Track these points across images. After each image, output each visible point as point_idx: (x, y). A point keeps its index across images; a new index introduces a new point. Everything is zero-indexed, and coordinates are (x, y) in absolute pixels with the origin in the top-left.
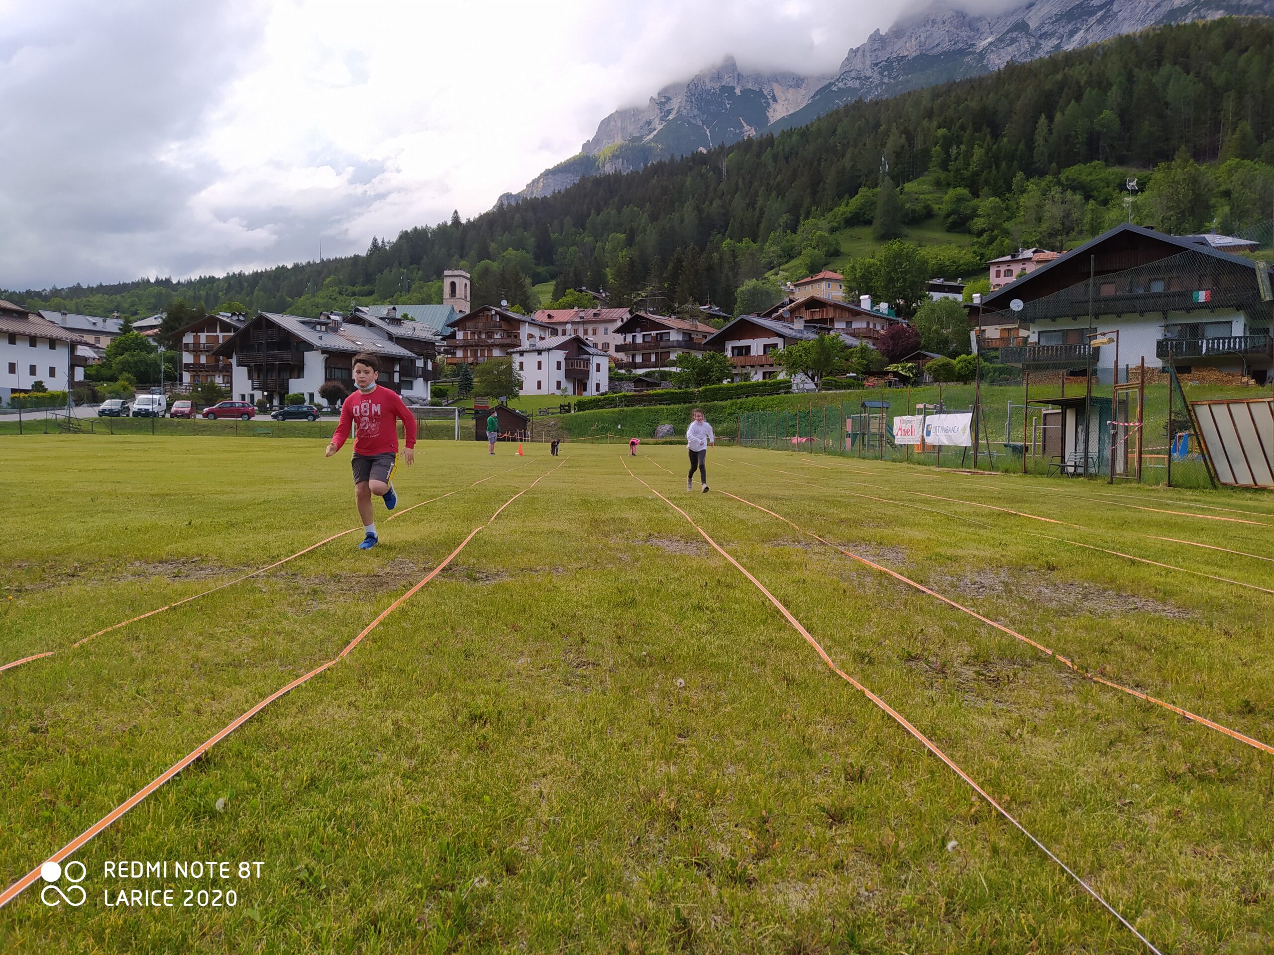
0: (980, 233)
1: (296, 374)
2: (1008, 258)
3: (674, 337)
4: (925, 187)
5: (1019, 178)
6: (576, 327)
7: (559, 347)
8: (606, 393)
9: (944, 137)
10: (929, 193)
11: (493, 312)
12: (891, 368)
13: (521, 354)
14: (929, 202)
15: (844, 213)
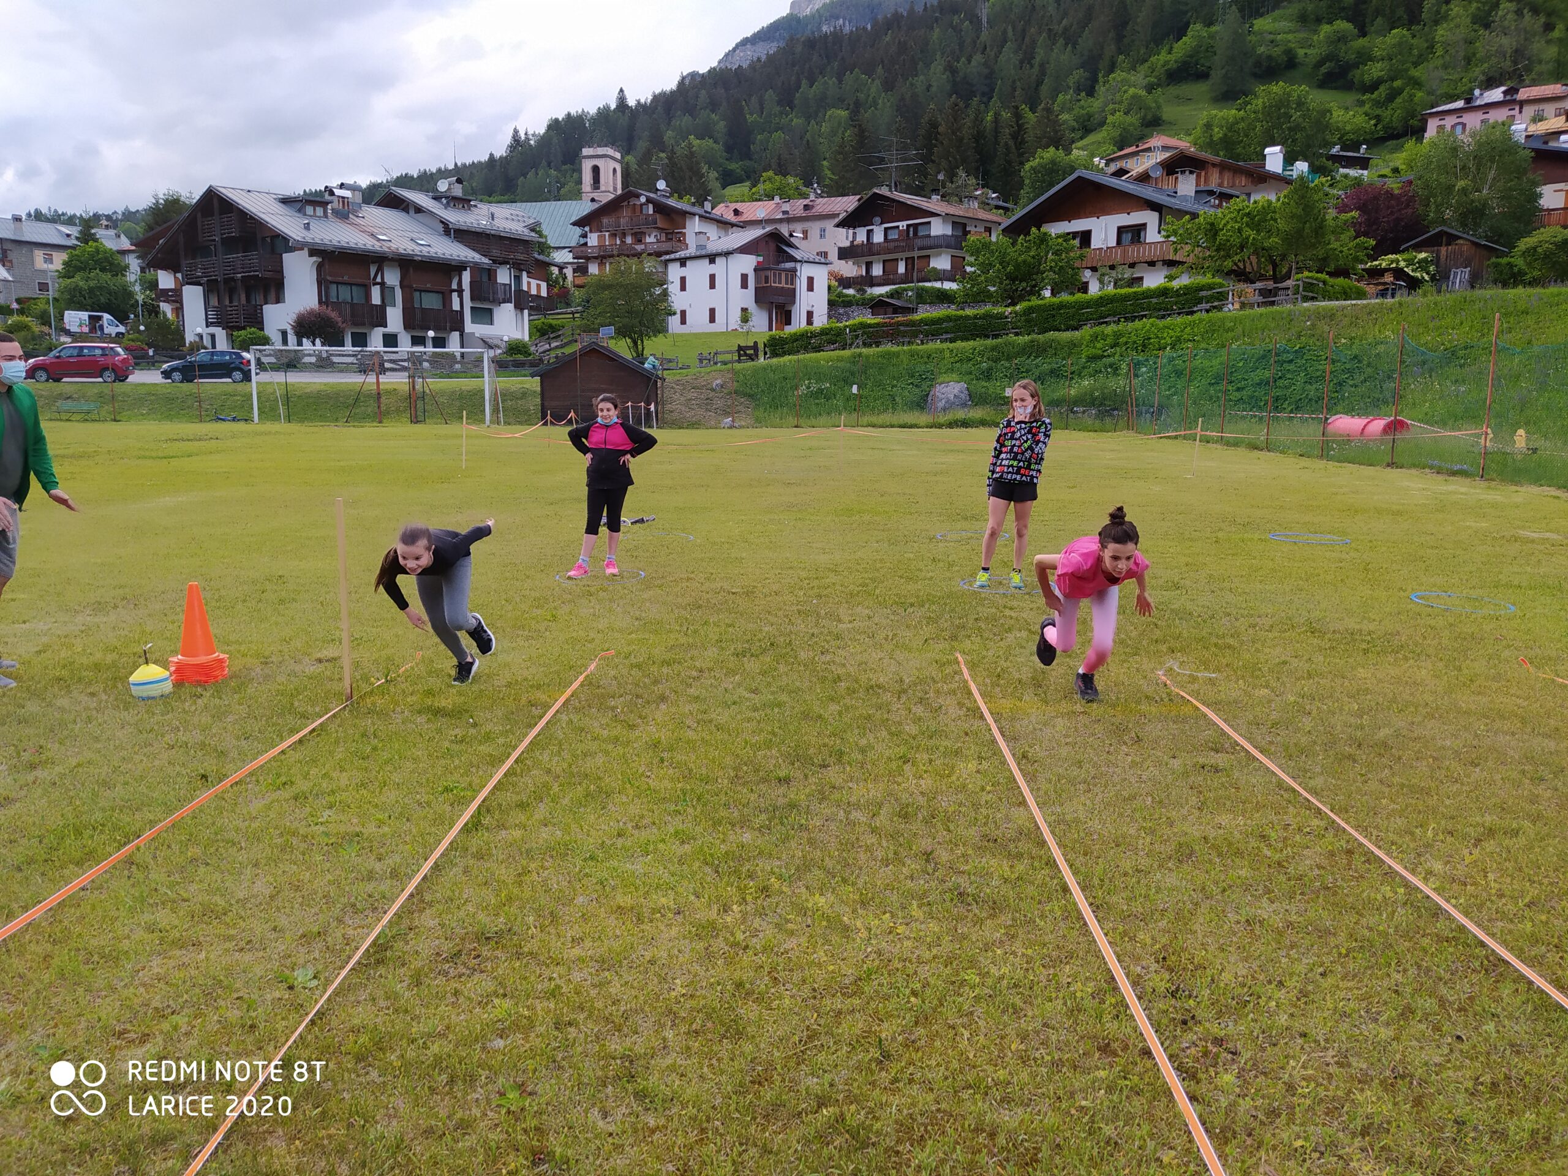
1: (271, 295)
2: (1462, 103)
3: (938, 228)
4: (1285, 24)
6: (776, 226)
7: (745, 249)
8: (824, 326)
10: (1290, 32)
11: (643, 199)
14: (1291, 46)
15: (1166, 63)
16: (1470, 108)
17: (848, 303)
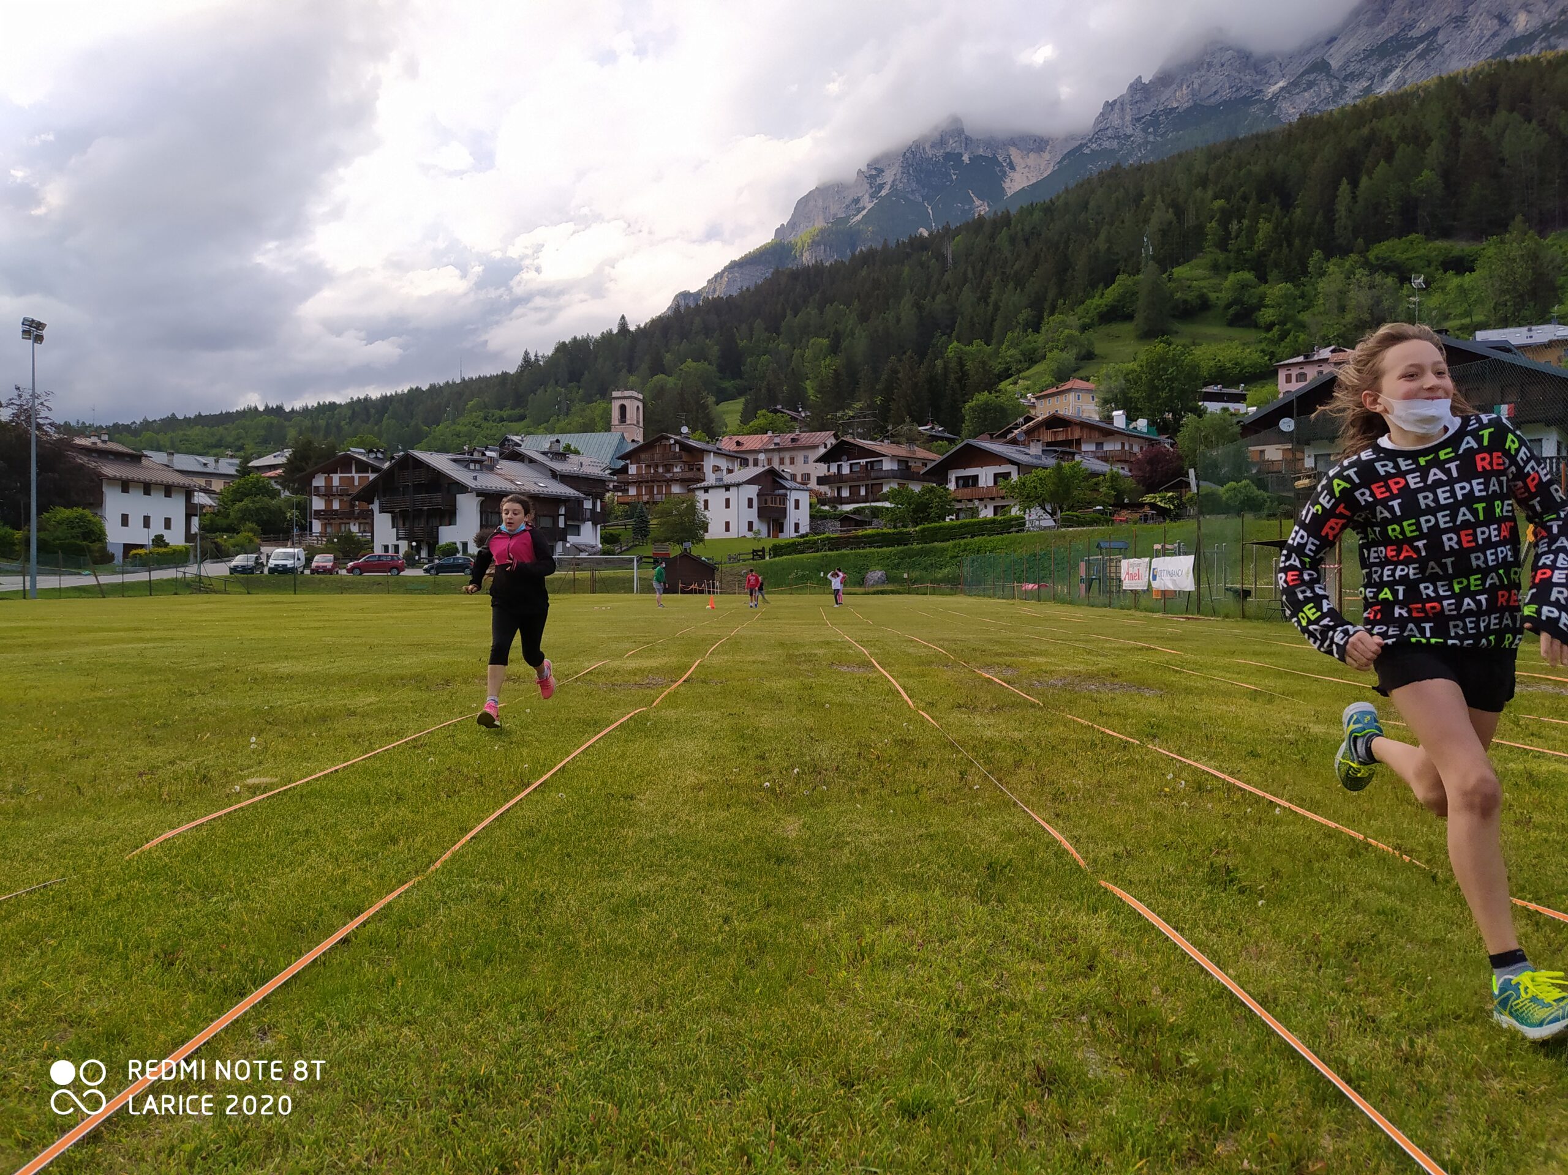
0: (1269, 327)
1: (447, 520)
2: (1301, 359)
3: (888, 465)
4: (1199, 272)
5: (1316, 258)
6: (770, 455)
7: (750, 482)
8: (806, 535)
9: (1223, 210)
10: (1204, 279)
11: (672, 441)
12: (1148, 499)
13: (706, 490)
14: (1205, 290)
15: (1099, 306)
16: (1308, 362)
17: (824, 517)
